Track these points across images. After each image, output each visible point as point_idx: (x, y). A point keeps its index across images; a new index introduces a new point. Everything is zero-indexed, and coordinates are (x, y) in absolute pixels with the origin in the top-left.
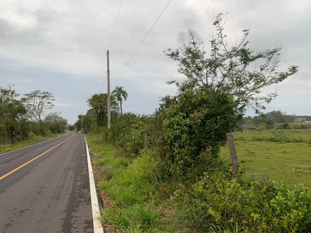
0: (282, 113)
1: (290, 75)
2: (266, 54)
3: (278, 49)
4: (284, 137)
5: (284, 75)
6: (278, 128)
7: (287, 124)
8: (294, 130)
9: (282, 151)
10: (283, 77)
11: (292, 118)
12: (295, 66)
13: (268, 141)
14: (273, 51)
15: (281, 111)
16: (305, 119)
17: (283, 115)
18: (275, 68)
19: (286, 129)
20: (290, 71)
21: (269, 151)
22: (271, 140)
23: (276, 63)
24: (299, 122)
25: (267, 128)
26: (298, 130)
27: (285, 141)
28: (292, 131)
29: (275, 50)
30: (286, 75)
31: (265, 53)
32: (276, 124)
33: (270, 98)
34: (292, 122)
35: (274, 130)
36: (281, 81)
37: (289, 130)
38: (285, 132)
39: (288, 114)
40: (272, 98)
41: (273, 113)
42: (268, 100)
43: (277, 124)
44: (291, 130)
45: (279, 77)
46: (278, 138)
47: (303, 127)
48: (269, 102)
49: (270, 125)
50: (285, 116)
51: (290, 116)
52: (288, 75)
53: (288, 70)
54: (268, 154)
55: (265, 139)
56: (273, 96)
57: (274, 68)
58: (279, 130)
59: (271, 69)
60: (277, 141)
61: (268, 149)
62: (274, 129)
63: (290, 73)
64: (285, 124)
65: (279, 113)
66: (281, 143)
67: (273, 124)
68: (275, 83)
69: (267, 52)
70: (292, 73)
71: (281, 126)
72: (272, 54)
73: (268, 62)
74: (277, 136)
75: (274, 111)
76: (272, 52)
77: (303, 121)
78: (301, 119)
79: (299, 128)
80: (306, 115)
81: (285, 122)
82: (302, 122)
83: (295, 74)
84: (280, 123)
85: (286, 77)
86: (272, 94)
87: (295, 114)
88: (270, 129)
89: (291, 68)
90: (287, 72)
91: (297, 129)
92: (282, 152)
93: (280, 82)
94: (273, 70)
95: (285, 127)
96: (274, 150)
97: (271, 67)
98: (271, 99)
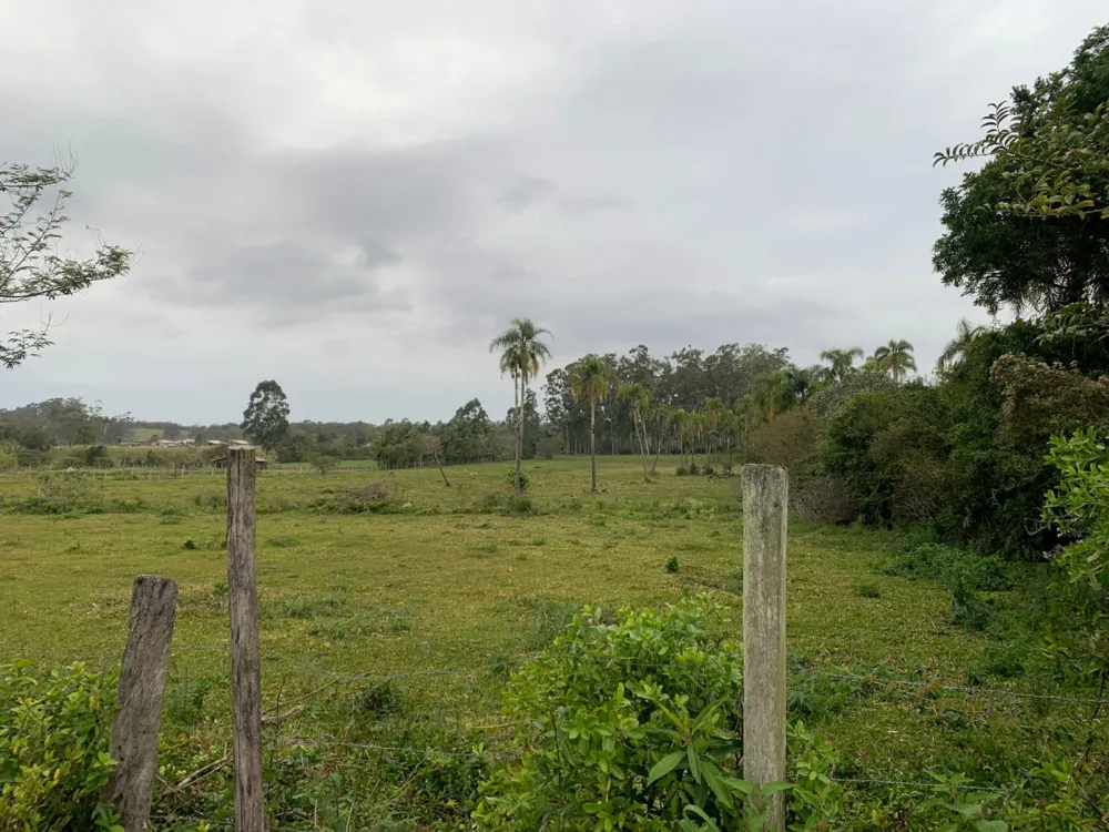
0: (87, 409)
1: (102, 275)
2: (9, 177)
3: (62, 175)
4: (83, 494)
5: (79, 273)
6: (68, 464)
7: (100, 447)
8: (121, 470)
9: (67, 547)
10: (75, 279)
11: (119, 429)
12: (118, 251)
13: (21, 511)
14: (40, 174)
15: (83, 402)
16: (160, 432)
17: (89, 414)
18: (49, 241)
19: (97, 467)
20: (102, 262)
21: (15, 552)
22: (35, 507)
23: (54, 224)
24: (142, 443)
25: (24, 462)
26: (134, 470)
27: (85, 511)
28: (114, 474)
29: (50, 175)
30: (89, 276)
31: (6, 173)
32: (59, 447)
33: (21, 348)
34: (120, 441)
35: (49, 470)
36: (66, 291)
37: (106, 471)
38: (89, 475)
39: (108, 413)
40: (28, 351)
41: (54, 409)
42: (12, 356)
43: (63, 449)
44: (112, 470)
45: (60, 277)
46: (61, 499)
47: (152, 460)
48: (15, 366)
49: (37, 450)
50: (96, 419)
51: (114, 419)
52: (93, 275)
53: (96, 258)
54: (13, 563)
55: (7, 506)
56: (31, 341)
57: (42, 241)
58: (71, 469)
59: (34, 240)
60: (55, 511)
61: (13, 544)
62: (51, 466)
63: (101, 268)
64: (92, 449)
65: (75, 407)
66: (67, 518)
67: (48, 448)
68: (43, 298)
69: (13, 171)
70: (108, 272)
71: (78, 454)
72: (35, 183)
73: (18, 211)
74: (57, 491)
75: (58, 401)
76: (36, 178)
77: (155, 438)
78: (146, 434)
79: (139, 463)
80: (164, 421)
81: (93, 439)
82: (149, 443)
83: (117, 276)
84: (76, 443)
85: (88, 282)
86: (27, 334)
87: (130, 416)
88: (35, 465)
89: (107, 252)
90: (93, 263)
91: (131, 465)
92: (65, 552)
93: (61, 298)
94: (38, 246)
95: (93, 457)
96: (39, 546)
97: (31, 234)
98: (21, 355)
